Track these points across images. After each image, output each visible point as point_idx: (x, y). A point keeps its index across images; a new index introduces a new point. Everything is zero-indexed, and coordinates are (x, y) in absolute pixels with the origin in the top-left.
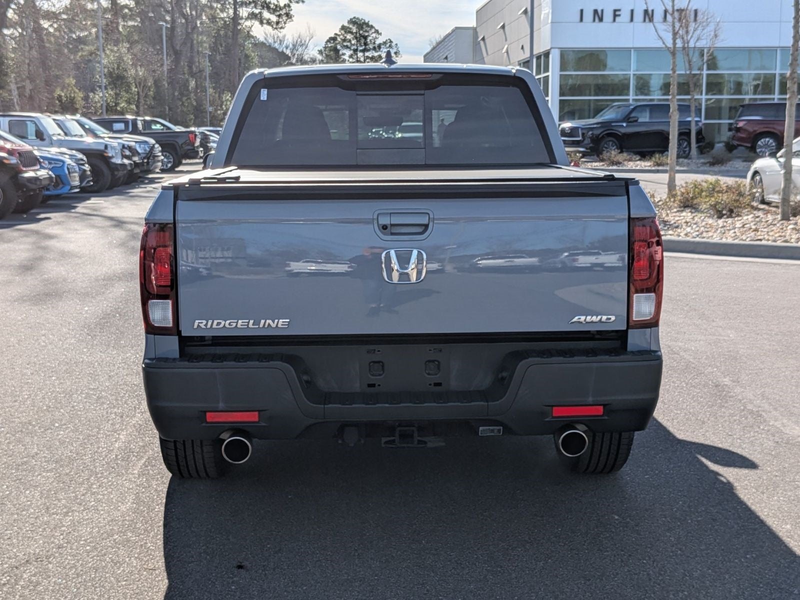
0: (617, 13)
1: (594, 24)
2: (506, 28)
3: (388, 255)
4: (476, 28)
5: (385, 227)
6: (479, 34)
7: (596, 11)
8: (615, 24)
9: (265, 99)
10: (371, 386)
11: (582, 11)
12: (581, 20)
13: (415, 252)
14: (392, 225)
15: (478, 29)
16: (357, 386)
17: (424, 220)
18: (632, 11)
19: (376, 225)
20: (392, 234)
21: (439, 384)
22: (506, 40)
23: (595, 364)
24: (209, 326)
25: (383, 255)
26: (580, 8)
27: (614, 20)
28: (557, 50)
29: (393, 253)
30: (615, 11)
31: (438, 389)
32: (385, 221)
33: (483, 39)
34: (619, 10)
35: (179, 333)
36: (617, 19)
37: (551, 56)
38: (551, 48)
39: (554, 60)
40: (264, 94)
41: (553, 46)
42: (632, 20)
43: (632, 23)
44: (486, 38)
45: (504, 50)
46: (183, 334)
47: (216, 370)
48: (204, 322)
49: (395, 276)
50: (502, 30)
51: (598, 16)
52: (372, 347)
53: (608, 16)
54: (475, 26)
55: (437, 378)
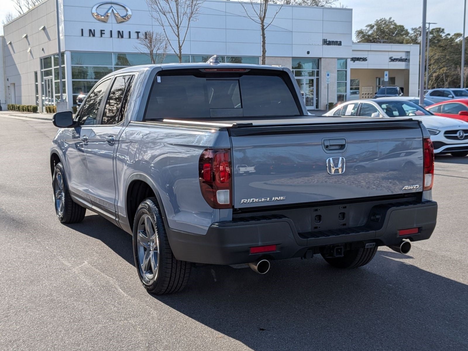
0: (103, 32)
1: (90, 37)
2: (29, 38)
3: (329, 160)
4: (4, 36)
5: (327, 147)
6: (7, 41)
7: (90, 30)
8: (102, 38)
9: (160, 82)
10: (316, 228)
11: (82, 30)
12: (82, 35)
13: (341, 159)
14: (330, 145)
15: (5, 37)
16: (309, 229)
17: (343, 142)
18: (111, 31)
19: (323, 146)
20: (330, 150)
21: (344, 225)
22: (29, 44)
23: (416, 208)
24: (248, 202)
25: (327, 161)
26: (81, 28)
27: (101, 36)
28: (69, 52)
29: (331, 159)
30: (101, 31)
31: (345, 227)
32: (327, 143)
33: (10, 43)
34: (104, 31)
35: (233, 207)
36: (103, 35)
37: (65, 56)
38: (66, 51)
39: (67, 57)
40: (159, 79)
41: (67, 49)
42: (111, 36)
43: (112, 38)
44: (12, 42)
45: (29, 51)
46: (235, 207)
47: (257, 225)
48: (246, 200)
49: (333, 171)
50: (25, 39)
51: (92, 33)
52: (316, 208)
53: (98, 34)
54: (3, 35)
55: (343, 221)
